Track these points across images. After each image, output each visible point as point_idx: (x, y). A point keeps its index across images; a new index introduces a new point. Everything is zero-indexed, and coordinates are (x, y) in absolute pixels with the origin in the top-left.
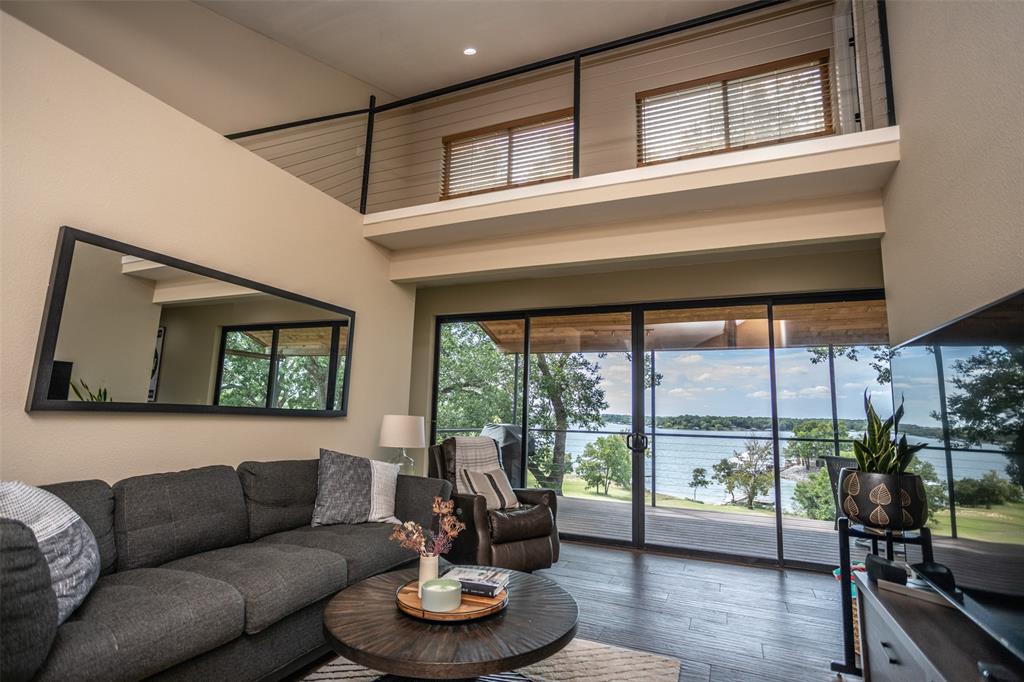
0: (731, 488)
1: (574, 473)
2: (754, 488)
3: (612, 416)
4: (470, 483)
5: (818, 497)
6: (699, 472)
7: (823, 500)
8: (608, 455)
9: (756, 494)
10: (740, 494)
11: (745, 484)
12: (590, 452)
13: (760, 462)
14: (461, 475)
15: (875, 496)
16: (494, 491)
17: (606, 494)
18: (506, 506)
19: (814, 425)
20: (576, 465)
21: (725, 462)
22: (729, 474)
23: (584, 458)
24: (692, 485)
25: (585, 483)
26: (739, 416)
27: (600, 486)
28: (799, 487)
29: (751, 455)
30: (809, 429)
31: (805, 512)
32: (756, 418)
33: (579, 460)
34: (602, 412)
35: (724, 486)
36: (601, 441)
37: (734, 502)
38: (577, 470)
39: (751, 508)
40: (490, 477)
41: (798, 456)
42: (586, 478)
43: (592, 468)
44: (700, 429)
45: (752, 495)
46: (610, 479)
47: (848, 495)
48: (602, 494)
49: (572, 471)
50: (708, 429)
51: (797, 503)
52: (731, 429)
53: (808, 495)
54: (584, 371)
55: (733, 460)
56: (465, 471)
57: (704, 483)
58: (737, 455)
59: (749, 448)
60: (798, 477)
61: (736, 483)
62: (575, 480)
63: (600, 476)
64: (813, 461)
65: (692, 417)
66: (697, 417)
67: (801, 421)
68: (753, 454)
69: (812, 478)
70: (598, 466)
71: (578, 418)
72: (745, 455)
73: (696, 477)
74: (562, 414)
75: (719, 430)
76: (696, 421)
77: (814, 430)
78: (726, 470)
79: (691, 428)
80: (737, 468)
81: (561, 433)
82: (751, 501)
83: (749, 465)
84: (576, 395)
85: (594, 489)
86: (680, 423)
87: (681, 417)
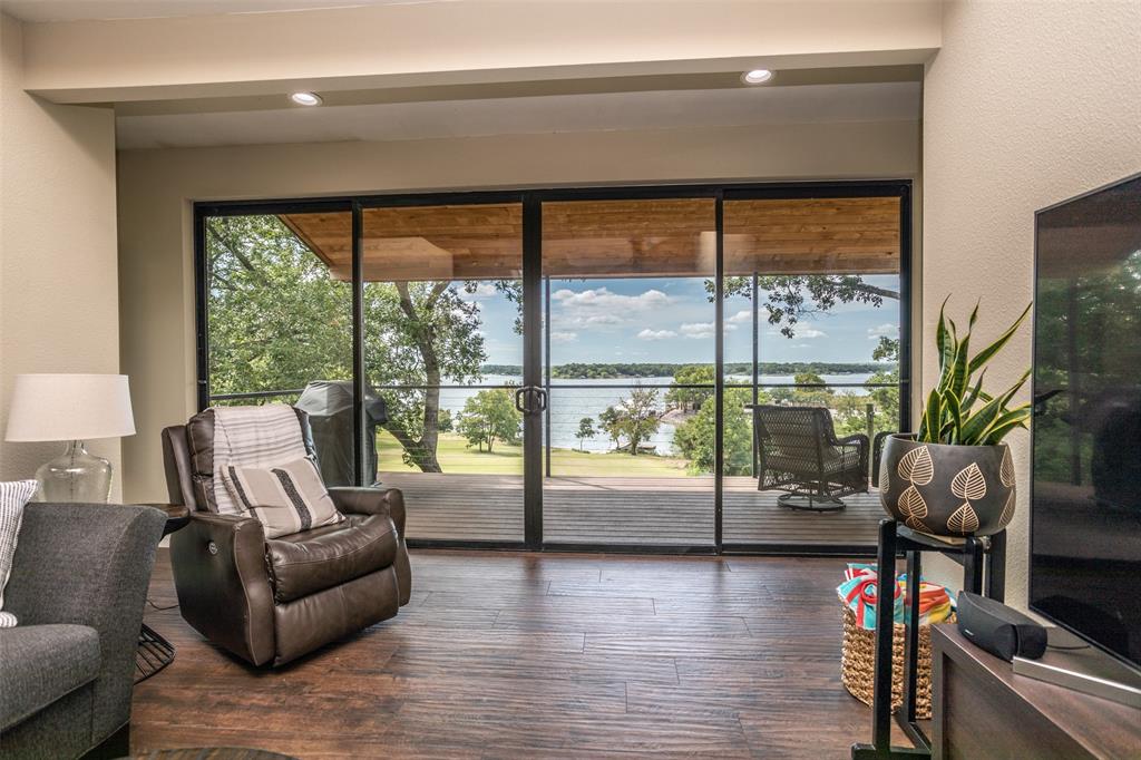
0: (615, 436)
1: (454, 431)
2: (637, 434)
3: (495, 367)
4: (240, 490)
5: (695, 439)
6: (586, 422)
7: (699, 441)
8: (491, 410)
9: (639, 440)
10: (624, 441)
11: (630, 430)
12: (472, 408)
13: (644, 408)
14: (223, 478)
15: (961, 486)
16: (288, 500)
17: (489, 451)
18: (313, 524)
19: (693, 370)
20: (456, 423)
21: (611, 410)
22: (614, 422)
23: (465, 415)
24: (578, 436)
25: (466, 441)
26: (624, 363)
27: (483, 443)
28: (678, 431)
29: (636, 401)
30: (688, 374)
31: (681, 454)
32: (640, 365)
33: (459, 416)
34: (482, 364)
35: (609, 434)
36: (483, 396)
37: (618, 450)
38: (458, 427)
39: (634, 454)
40: (283, 476)
41: (677, 400)
42: (468, 435)
43: (474, 425)
44: (587, 377)
45: (635, 442)
46: (494, 434)
47: (909, 484)
48: (485, 452)
49: (452, 428)
50: (594, 378)
51: (676, 446)
52: (616, 377)
53: (686, 438)
54: (458, 312)
55: (619, 408)
56: (231, 470)
57: (590, 433)
58: (623, 403)
59: (634, 396)
60: (677, 421)
61: (621, 431)
62: (455, 438)
63: (483, 432)
64: (690, 405)
65: (579, 366)
66: (583, 365)
67: (680, 367)
68: (638, 401)
69: (690, 421)
70: (481, 422)
71: (452, 369)
72: (630, 402)
73: (582, 429)
74: (432, 365)
75: (605, 377)
76: (582, 369)
77: (693, 375)
78: (612, 418)
79: (577, 377)
80: (623, 416)
81: (432, 389)
82: (634, 446)
83: (634, 412)
84: (449, 343)
85: (477, 447)
86: (566, 372)
87: (568, 365)
